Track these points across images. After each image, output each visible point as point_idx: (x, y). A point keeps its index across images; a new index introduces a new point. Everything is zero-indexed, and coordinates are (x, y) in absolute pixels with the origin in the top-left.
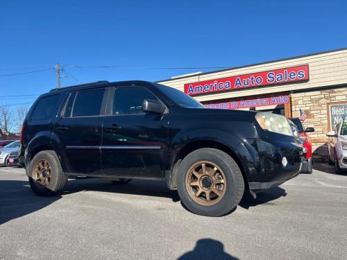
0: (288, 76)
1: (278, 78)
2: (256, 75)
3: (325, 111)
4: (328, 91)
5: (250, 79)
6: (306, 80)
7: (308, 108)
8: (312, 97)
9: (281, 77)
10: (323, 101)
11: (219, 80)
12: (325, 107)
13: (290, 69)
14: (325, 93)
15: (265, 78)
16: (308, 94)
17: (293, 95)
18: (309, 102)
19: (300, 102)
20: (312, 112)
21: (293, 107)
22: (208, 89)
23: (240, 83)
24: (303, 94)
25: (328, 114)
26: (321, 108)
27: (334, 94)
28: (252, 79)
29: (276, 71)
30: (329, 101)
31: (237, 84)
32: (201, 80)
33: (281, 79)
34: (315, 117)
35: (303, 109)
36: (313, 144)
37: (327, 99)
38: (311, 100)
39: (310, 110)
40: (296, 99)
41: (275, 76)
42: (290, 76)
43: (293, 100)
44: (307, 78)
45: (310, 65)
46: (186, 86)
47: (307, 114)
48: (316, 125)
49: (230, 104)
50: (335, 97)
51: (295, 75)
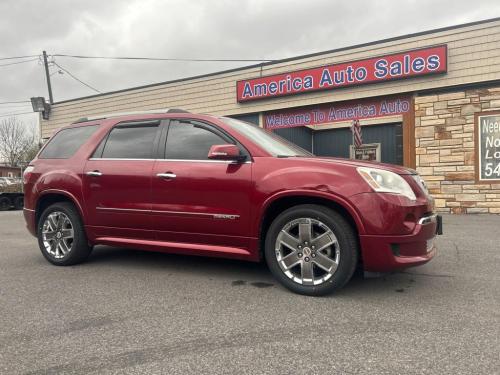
0: (411, 67)
1: (393, 69)
2: (355, 63)
3: (472, 127)
4: (478, 91)
5: (346, 72)
6: (442, 73)
7: (443, 121)
8: (450, 103)
9: (399, 68)
10: (469, 109)
11: (294, 74)
12: (470, 118)
13: (413, 53)
14: (474, 96)
15: (371, 73)
16: (443, 97)
17: (417, 100)
18: (445, 111)
19: (429, 112)
20: (448, 129)
21: (417, 120)
22: (276, 90)
23: (329, 80)
24: (434, 98)
25: (476, 131)
26: (463, 121)
27: (487, 98)
28: (349, 71)
29: (390, 57)
30: (478, 110)
31: (323, 80)
32: (265, 74)
33: (399, 72)
34: (453, 136)
35: (434, 122)
36: (448, 182)
37: (476, 105)
38: (449, 108)
39: (446, 125)
40: (421, 105)
41: (388, 66)
42: (415, 65)
43: (417, 108)
44: (443, 69)
45: (450, 46)
46: (240, 84)
47: (441, 131)
48: (454, 151)
49: (312, 115)
50: (489, 101)
51: (422, 64)
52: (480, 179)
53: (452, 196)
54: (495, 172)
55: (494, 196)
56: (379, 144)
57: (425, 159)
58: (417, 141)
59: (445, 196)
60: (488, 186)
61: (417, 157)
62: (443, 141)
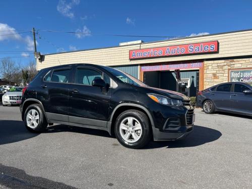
0: (203, 49)
1: (196, 50)
2: (181, 46)
3: (227, 75)
4: (230, 60)
5: (176, 49)
6: (217, 52)
7: (215, 72)
8: (219, 64)
10: (226, 67)
11: (154, 49)
12: (226, 71)
13: (205, 43)
14: (228, 62)
15: (187, 50)
16: (216, 62)
17: (206, 62)
18: (216, 68)
19: (210, 67)
20: (217, 75)
21: (205, 71)
22: (146, 55)
23: (169, 52)
24: (212, 62)
25: (228, 76)
26: (223, 72)
27: (233, 63)
28: (178, 49)
29: (195, 44)
30: (229, 68)
31: (167, 52)
32: (142, 48)
33: (198, 51)
34: (219, 78)
35: (212, 72)
37: (229, 66)
38: (218, 66)
40: (207, 65)
41: (194, 48)
42: (205, 48)
43: (205, 66)
44: (216, 50)
45: (220, 41)
47: (215, 76)
49: (161, 67)
50: (234, 65)
51: (208, 48)
58: (205, 79)
62: (215, 80)
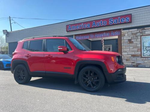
0: (120, 21)
1: (115, 22)
2: (103, 20)
4: (142, 29)
5: (100, 22)
8: (133, 32)
9: (117, 21)
10: (139, 34)
11: (84, 23)
12: (139, 37)
13: (121, 16)
14: (140, 30)
15: (108, 23)
16: (130, 30)
17: (123, 31)
18: (131, 35)
19: (126, 35)
20: (132, 40)
21: (122, 38)
22: (78, 28)
23: (95, 25)
24: (128, 31)
25: (141, 41)
26: (137, 38)
28: (101, 22)
29: (114, 18)
30: (141, 34)
31: (93, 25)
32: (75, 23)
33: (117, 22)
34: (134, 43)
35: (128, 38)
36: (132, 57)
37: (141, 33)
38: (132, 34)
39: (131, 39)
40: (124, 33)
41: (113, 21)
42: (122, 20)
43: (122, 34)
44: (131, 21)
45: (132, 14)
46: (67, 26)
47: (130, 41)
48: (134, 47)
49: (90, 36)
50: (145, 32)
51: (124, 20)
52: (142, 56)
53: (134, 62)
54: (147, 54)
55: (147, 62)
56: (111, 45)
57: (125, 50)
58: (122, 44)
59: (132, 62)
60: (145, 58)
61: (122, 49)
62: (130, 44)
